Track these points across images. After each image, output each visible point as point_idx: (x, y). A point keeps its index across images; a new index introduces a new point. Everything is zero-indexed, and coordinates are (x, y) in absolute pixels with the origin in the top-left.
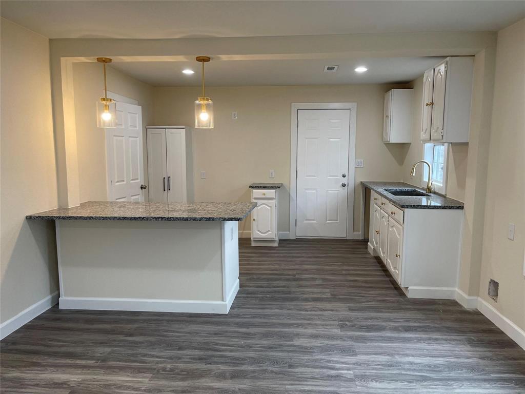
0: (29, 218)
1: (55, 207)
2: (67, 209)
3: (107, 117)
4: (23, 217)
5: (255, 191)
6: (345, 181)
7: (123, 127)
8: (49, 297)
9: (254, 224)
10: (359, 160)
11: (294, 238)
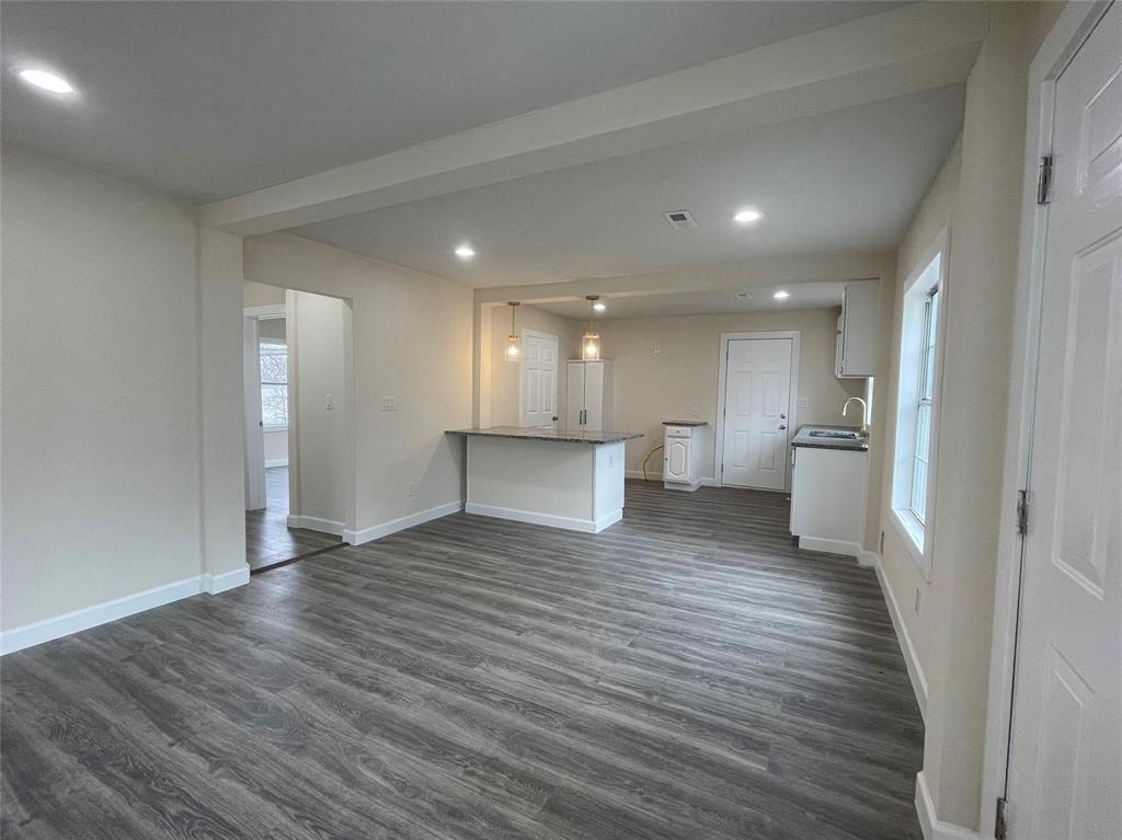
0: (447, 432)
1: (470, 427)
2: (478, 429)
3: (513, 351)
4: (443, 432)
5: (669, 427)
6: (784, 422)
7: (539, 360)
8: (459, 502)
9: (667, 464)
10: (804, 399)
11: (719, 485)
